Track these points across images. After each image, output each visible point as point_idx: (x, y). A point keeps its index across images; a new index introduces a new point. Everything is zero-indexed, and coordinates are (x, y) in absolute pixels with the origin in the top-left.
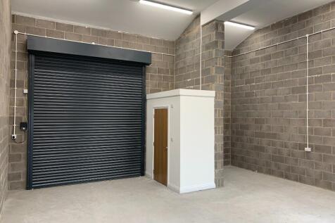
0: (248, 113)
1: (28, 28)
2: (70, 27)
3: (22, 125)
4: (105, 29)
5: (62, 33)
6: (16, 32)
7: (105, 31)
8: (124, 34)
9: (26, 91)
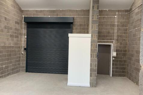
0: (133, 46)
1: (27, 14)
2: (41, 11)
3: (25, 49)
4: (54, 9)
5: (38, 14)
6: (23, 16)
7: (55, 10)
8: (63, 10)
9: (26, 37)
